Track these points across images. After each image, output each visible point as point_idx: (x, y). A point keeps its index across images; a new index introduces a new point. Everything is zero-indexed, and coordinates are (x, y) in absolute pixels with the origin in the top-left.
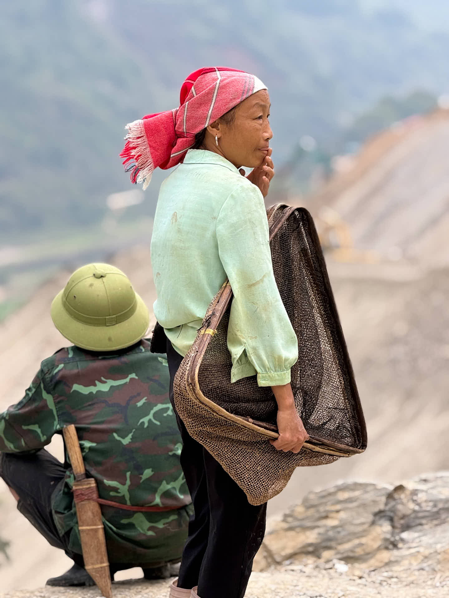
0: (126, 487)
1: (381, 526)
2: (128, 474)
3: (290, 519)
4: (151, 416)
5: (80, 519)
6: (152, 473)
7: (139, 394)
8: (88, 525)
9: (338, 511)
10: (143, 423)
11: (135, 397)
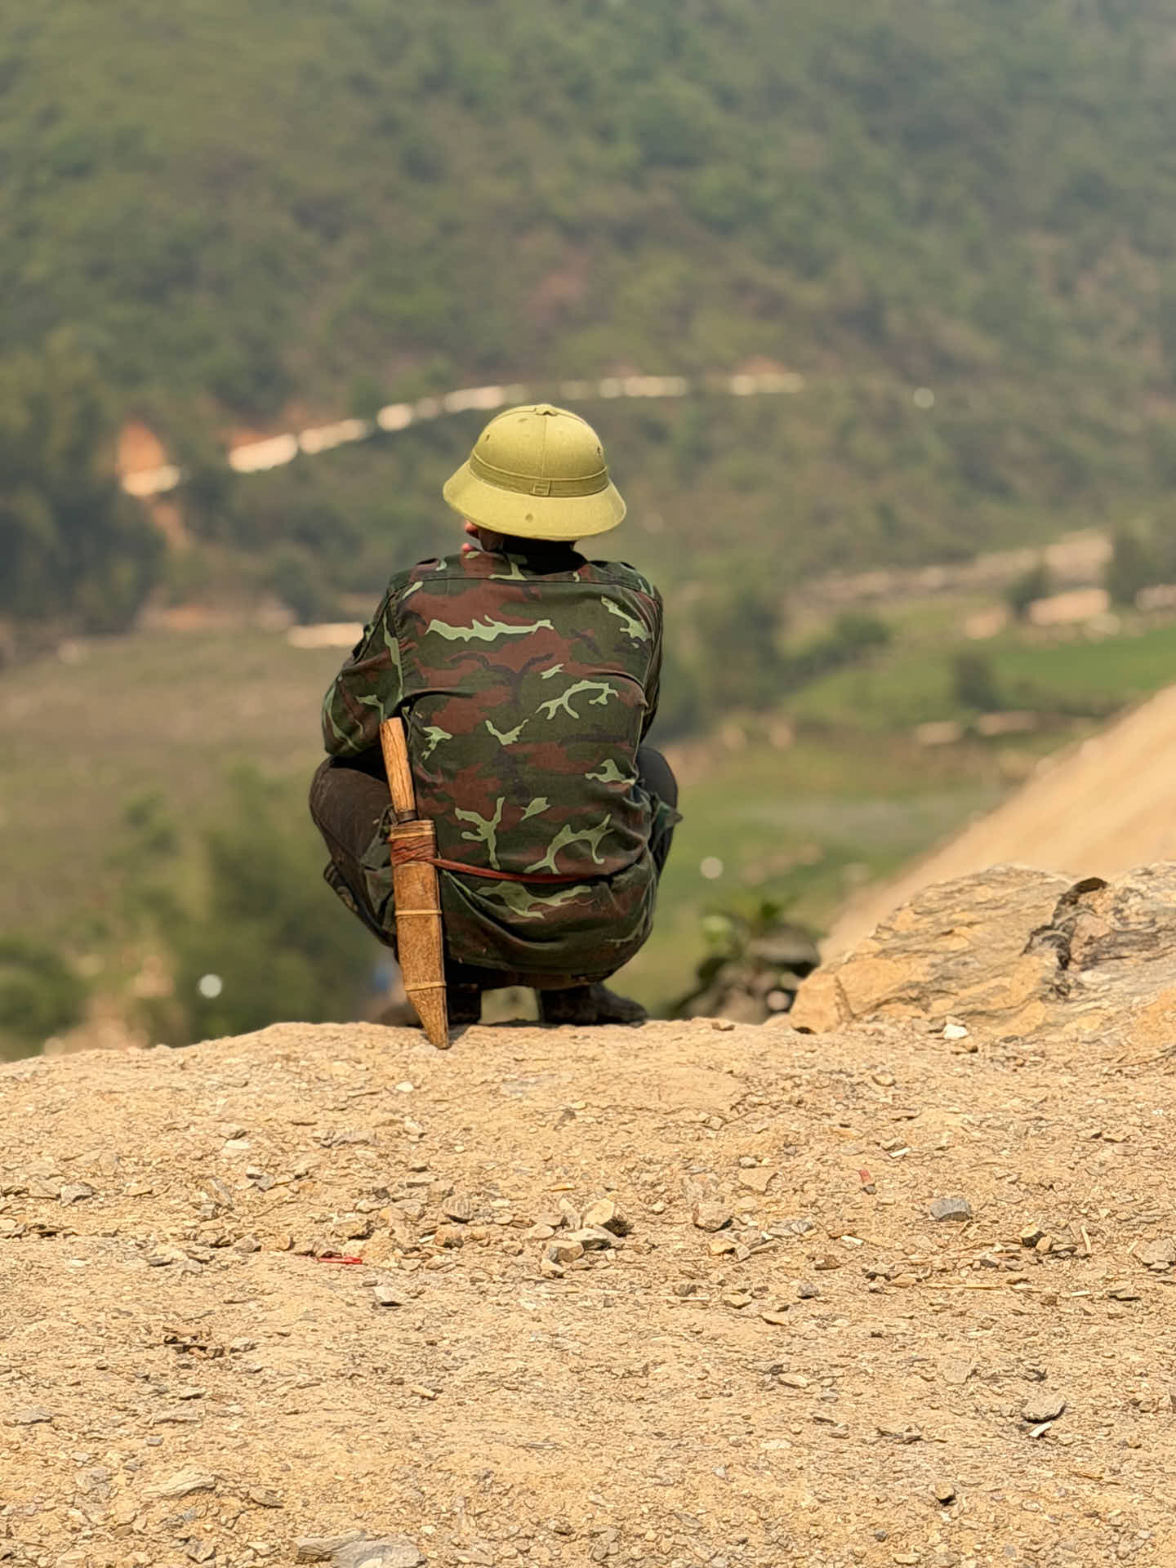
0: (493, 824)
1: (1041, 955)
2: (500, 801)
3: (886, 935)
4: (564, 700)
5: (400, 897)
6: (546, 807)
7: (549, 656)
8: (412, 909)
9: (970, 924)
10: (548, 709)
11: (541, 659)
